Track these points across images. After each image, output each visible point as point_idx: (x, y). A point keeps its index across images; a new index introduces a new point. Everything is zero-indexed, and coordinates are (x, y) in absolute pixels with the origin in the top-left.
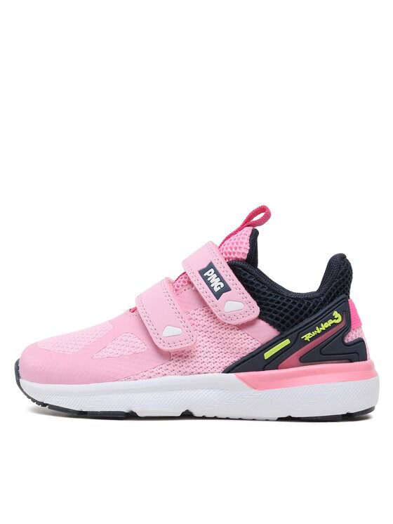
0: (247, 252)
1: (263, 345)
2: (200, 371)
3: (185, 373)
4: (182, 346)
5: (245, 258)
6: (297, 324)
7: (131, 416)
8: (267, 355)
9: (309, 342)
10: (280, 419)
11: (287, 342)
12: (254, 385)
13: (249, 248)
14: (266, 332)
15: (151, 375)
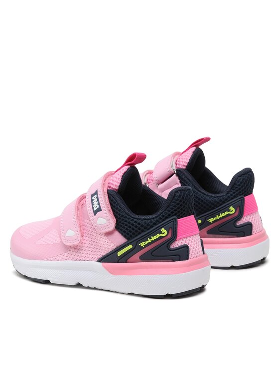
0: (119, 185)
1: (117, 247)
2: (85, 259)
3: (76, 260)
4: (73, 244)
5: (117, 188)
6: (136, 236)
7: (47, 282)
8: (120, 253)
9: (144, 248)
10: (129, 294)
11: (130, 247)
12: (112, 272)
13: (120, 182)
14: (119, 239)
15: (59, 259)
